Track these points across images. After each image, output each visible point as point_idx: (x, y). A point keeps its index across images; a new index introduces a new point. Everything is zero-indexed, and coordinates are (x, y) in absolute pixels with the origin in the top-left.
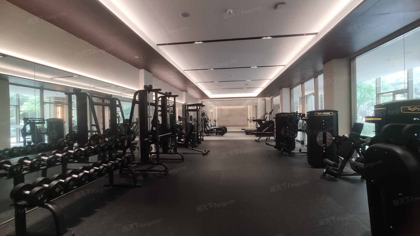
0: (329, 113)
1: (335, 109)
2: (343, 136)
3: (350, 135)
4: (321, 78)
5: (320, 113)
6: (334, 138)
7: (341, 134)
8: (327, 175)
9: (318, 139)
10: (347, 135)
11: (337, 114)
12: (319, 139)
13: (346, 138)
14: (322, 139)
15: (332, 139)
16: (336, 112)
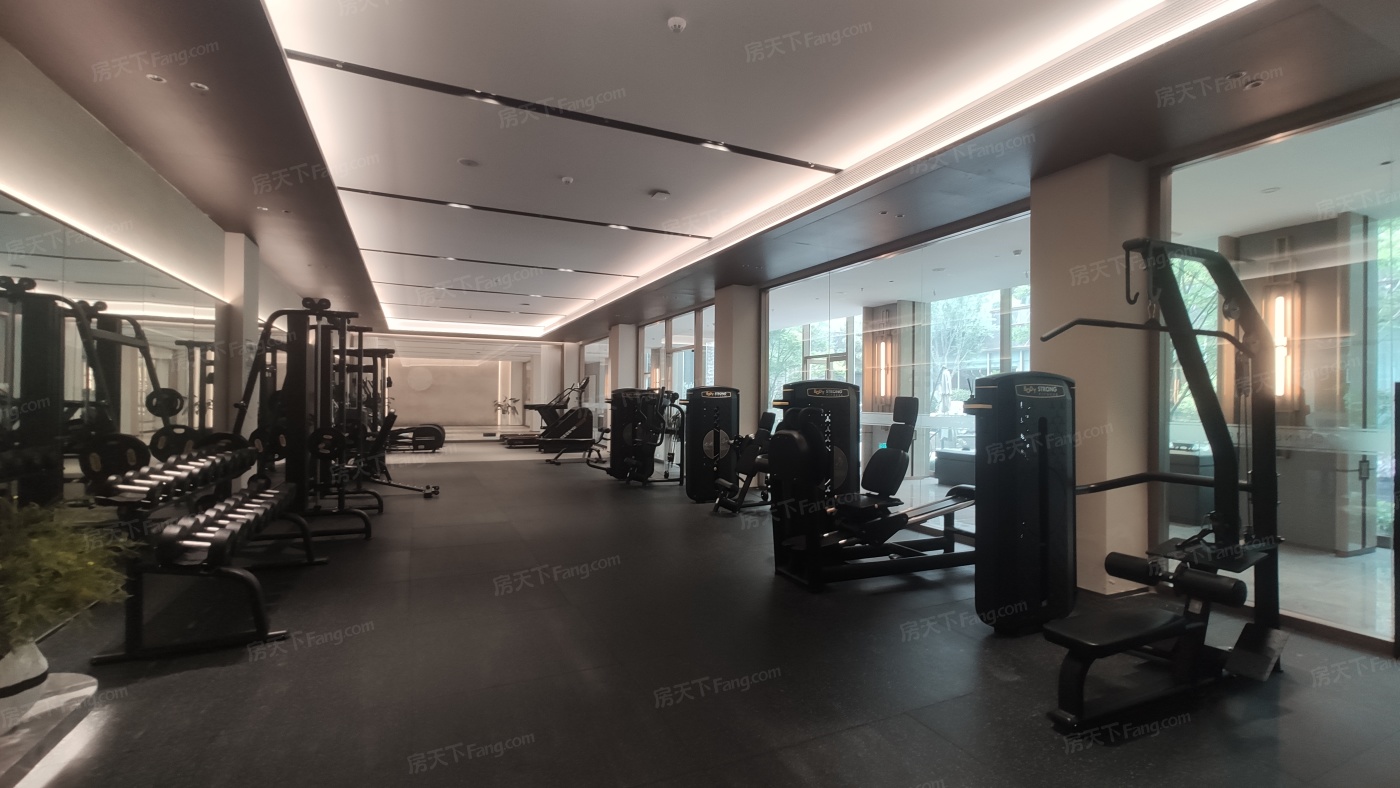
0: (725, 393)
1: (734, 387)
2: (747, 436)
3: (756, 436)
4: (709, 314)
5: (711, 394)
6: (732, 442)
7: (742, 434)
8: (721, 509)
9: (705, 444)
10: (752, 436)
11: (738, 396)
12: (708, 444)
13: (751, 439)
14: (712, 444)
15: (729, 443)
16: (737, 391)
